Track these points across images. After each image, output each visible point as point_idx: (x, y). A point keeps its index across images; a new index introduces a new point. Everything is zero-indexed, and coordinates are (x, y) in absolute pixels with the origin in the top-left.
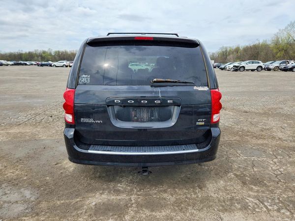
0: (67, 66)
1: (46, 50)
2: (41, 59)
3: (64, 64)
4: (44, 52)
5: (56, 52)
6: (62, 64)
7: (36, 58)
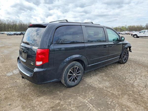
0: (127, 34)
1: (124, 26)
2: (120, 30)
3: (126, 33)
4: (123, 27)
5: (129, 27)
6: (125, 33)
7: (118, 30)
